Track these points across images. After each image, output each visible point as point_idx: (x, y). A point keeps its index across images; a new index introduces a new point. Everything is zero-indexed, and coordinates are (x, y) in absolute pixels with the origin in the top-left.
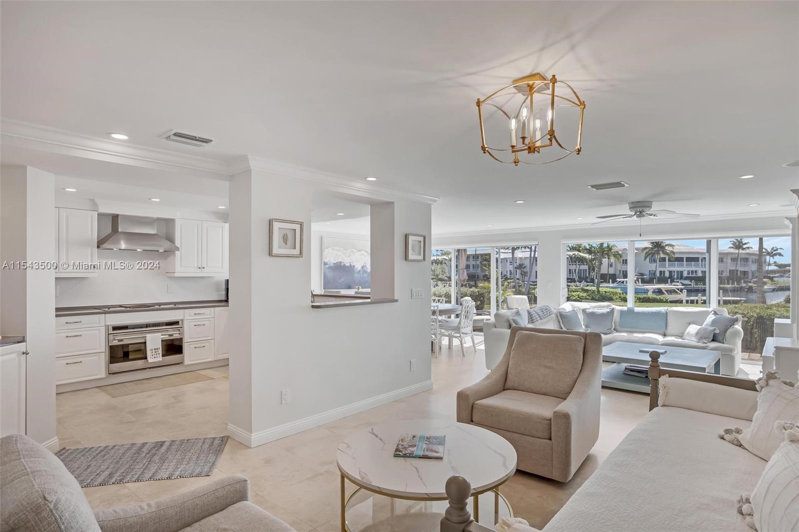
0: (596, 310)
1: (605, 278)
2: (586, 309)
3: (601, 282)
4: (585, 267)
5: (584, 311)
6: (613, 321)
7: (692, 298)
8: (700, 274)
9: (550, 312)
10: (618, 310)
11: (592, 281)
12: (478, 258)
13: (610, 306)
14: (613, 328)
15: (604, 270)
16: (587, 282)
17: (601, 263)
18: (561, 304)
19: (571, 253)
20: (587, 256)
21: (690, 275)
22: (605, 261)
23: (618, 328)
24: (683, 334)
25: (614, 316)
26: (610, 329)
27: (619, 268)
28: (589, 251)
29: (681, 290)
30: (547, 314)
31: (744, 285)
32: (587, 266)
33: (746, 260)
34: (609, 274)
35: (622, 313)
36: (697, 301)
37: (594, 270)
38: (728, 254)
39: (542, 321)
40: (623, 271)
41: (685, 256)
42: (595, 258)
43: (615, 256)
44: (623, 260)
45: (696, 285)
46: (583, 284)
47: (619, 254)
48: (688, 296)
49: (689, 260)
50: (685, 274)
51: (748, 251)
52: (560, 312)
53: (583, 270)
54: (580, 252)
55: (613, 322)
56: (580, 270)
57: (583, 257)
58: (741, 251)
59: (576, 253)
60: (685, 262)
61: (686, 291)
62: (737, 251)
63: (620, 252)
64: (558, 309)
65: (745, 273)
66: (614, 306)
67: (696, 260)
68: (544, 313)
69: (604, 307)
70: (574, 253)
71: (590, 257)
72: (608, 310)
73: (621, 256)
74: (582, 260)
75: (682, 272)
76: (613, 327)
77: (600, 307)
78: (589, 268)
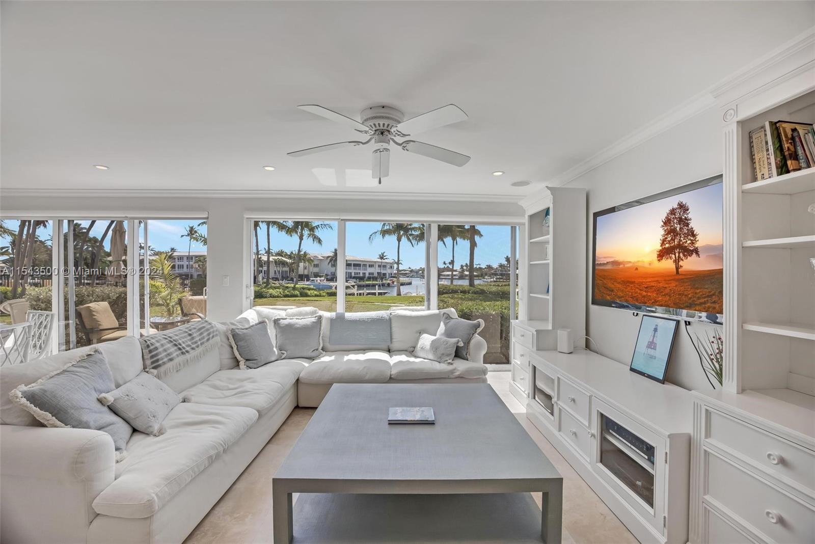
0: (294, 321)
1: (302, 277)
2: (279, 319)
3: (299, 280)
4: (286, 269)
5: (276, 322)
6: (321, 335)
7: (360, 292)
8: (361, 275)
9: (209, 334)
10: (327, 318)
11: (292, 280)
12: (192, 259)
13: (315, 312)
14: (320, 348)
15: (301, 270)
16: (288, 281)
17: (298, 266)
18: (243, 310)
19: (276, 258)
20: (288, 261)
21: (356, 276)
22: (301, 265)
23: (328, 346)
24: (414, 348)
25: (322, 328)
26: (317, 350)
27: (311, 271)
28: (290, 257)
29: (353, 286)
30: (203, 338)
31: (384, 282)
32: (288, 268)
33: (385, 266)
34: (305, 275)
35: (332, 320)
36: (363, 293)
37: (293, 271)
38: (375, 262)
39: (182, 358)
40: (314, 273)
41: (352, 263)
42: (293, 263)
43: (308, 261)
44: (314, 264)
45: (360, 282)
46: (284, 283)
47: (311, 260)
48: (358, 290)
49: (355, 265)
50: (353, 275)
51: (386, 261)
52: (233, 330)
53: (285, 271)
54: (283, 257)
55: (321, 337)
56: (282, 271)
57: (285, 261)
58: (383, 261)
59: (280, 258)
60: (352, 267)
61: (356, 286)
62: (381, 261)
63: (312, 258)
64: (232, 324)
65: (385, 274)
66: (321, 313)
67: (359, 265)
68: (193, 338)
69: (306, 314)
70: (278, 257)
71: (290, 261)
72: (313, 320)
73: (312, 261)
74: (284, 264)
75: (351, 273)
76: (321, 345)
77: (300, 314)
78: (290, 269)
